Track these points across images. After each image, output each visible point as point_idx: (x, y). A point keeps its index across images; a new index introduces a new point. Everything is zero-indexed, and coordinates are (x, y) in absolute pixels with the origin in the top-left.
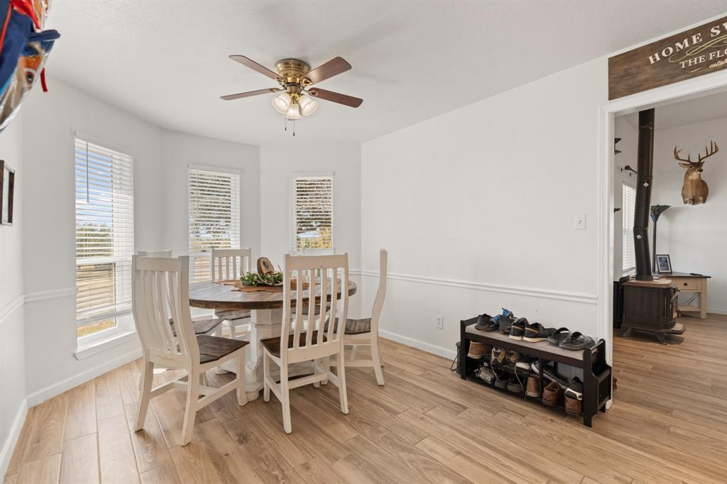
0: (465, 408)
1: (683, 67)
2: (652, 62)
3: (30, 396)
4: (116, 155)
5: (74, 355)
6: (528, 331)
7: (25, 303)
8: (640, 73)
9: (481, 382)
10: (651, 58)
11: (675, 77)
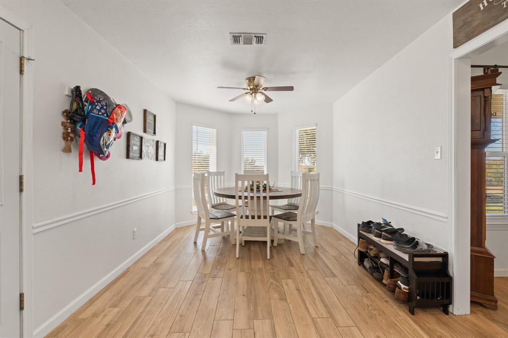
0: (334, 276)
1: (505, 6)
2: (482, 8)
3: (177, 224)
4: (211, 130)
5: (191, 212)
6: (384, 235)
7: (175, 189)
8: (474, 20)
9: (364, 267)
10: (481, 5)
11: (498, 17)
